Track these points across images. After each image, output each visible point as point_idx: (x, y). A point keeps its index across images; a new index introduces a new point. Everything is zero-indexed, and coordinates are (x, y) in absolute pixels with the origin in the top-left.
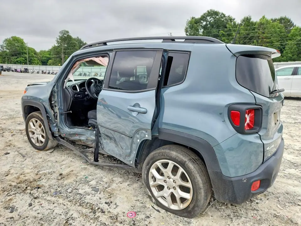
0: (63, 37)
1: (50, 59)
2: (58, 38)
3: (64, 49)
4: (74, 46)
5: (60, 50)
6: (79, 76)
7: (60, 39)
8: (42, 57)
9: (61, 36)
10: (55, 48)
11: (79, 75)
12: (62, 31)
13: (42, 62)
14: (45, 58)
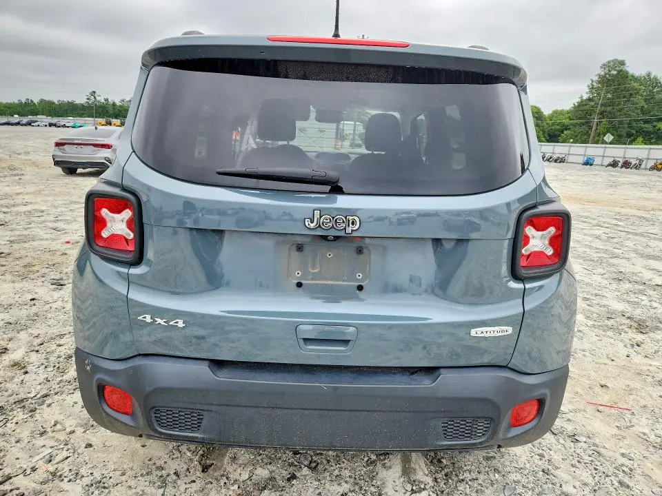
0: (607, 76)
1: (566, 129)
2: (596, 78)
3: (602, 105)
4: (631, 95)
5: (593, 107)
6: (610, 168)
7: (599, 82)
8: (553, 124)
9: (603, 73)
10: (582, 104)
11: (610, 165)
12: (609, 62)
13: (549, 135)
14: (558, 127)
